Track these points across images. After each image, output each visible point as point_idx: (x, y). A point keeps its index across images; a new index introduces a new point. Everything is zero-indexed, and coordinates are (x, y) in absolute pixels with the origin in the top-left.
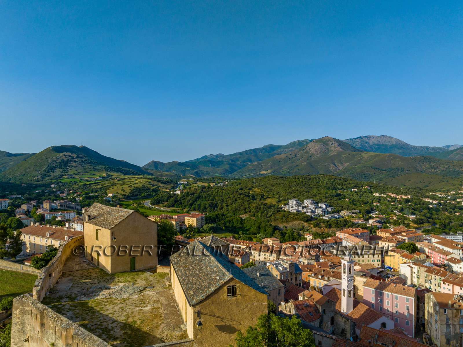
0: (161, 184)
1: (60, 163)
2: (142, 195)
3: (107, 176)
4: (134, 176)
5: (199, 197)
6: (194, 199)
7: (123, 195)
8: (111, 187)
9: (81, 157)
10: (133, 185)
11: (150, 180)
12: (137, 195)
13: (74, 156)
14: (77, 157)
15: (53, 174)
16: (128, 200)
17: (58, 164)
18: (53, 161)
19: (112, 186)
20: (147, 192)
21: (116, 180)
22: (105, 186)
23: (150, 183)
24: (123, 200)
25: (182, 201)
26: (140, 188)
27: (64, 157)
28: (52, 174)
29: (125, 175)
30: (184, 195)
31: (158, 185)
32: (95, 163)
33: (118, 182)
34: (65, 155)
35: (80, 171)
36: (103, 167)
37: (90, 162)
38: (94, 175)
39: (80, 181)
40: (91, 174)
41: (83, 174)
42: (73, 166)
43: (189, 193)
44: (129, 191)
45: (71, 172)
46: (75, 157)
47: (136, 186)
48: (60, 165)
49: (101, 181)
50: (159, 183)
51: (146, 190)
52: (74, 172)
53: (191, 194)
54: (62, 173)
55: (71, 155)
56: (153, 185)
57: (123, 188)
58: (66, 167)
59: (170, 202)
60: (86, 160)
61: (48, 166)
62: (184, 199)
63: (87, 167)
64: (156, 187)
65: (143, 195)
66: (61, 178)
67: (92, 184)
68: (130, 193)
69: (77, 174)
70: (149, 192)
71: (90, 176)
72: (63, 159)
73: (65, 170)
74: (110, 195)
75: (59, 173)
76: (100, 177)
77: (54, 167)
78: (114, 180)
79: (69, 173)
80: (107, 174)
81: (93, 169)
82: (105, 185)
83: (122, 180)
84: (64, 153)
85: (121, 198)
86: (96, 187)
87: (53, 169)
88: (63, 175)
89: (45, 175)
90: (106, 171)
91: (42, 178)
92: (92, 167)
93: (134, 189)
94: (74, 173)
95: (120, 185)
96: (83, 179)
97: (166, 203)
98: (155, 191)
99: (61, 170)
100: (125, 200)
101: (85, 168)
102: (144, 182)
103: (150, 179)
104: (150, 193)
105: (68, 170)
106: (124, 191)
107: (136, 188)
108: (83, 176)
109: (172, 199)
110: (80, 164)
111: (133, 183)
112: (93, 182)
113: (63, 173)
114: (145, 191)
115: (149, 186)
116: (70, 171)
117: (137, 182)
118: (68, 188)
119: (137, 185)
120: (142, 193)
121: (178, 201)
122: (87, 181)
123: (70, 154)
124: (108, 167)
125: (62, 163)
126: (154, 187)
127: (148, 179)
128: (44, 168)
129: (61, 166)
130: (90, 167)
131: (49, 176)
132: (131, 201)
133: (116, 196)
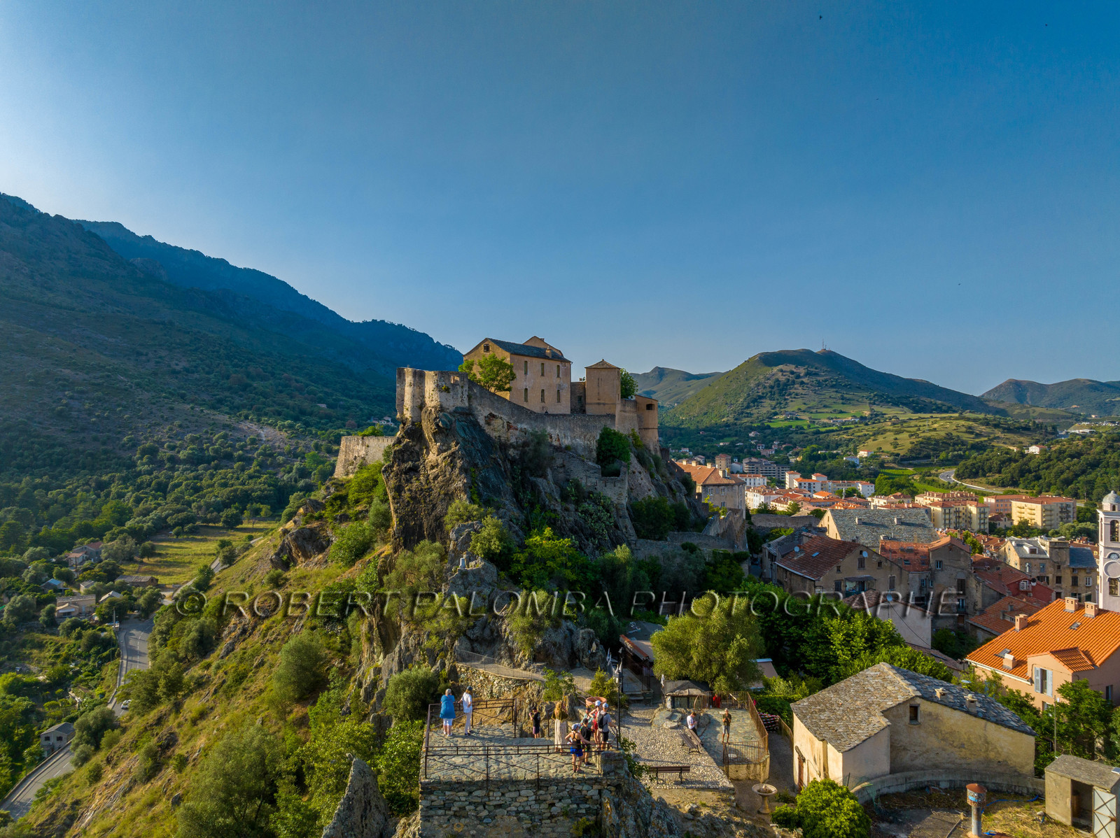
0: (1002, 433)
1: (772, 387)
2: (941, 457)
3: (871, 415)
4: (934, 415)
5: (1094, 465)
6: (1077, 468)
7: (892, 454)
8: (872, 438)
9: (816, 374)
10: (924, 432)
11: (971, 423)
12: (928, 457)
13: (802, 371)
14: (808, 374)
15: (757, 411)
16: (904, 466)
17: (769, 390)
18: (758, 385)
19: (874, 435)
20: (955, 450)
21: (890, 423)
22: (859, 436)
23: (970, 430)
24: (893, 465)
25: (1042, 473)
26: (937, 441)
27: (780, 374)
28: (754, 411)
29: (916, 411)
30: (1049, 457)
31: (992, 436)
32: (845, 386)
33: (891, 428)
34: (781, 371)
35: (812, 404)
36: (865, 394)
37: (834, 383)
38: (841, 412)
39: (809, 426)
40: (835, 411)
41: (819, 410)
42: (797, 395)
43: (1064, 452)
44: (910, 446)
45: (793, 406)
46: (802, 375)
47: (928, 435)
48: (771, 392)
49: (852, 426)
50: (996, 430)
51: (955, 444)
52: (800, 407)
53: (1072, 457)
54: (775, 408)
55: (795, 371)
56: (978, 435)
57: (896, 439)
58: (784, 395)
59: (1006, 473)
60: (826, 380)
61: (749, 395)
62: (1047, 468)
63: (827, 395)
64: (986, 439)
65: (943, 455)
66: (771, 418)
67: (833, 431)
68: (911, 451)
69: (804, 411)
70: (960, 450)
71: (833, 416)
72: (777, 380)
73: (781, 403)
74: (863, 454)
75: (769, 409)
76: (854, 417)
77: (759, 396)
78: (884, 424)
79: (789, 409)
80: (872, 410)
81: (842, 399)
82: (859, 434)
83: (904, 421)
84: (781, 367)
85: (888, 462)
86: (837, 438)
87: (756, 401)
88: (776, 414)
89: (742, 413)
90: (870, 403)
91: (736, 419)
92: (839, 395)
93: (922, 443)
94: (800, 409)
95: (892, 433)
96: (816, 421)
97: (997, 476)
98: (979, 448)
99: (774, 403)
100: (896, 466)
101: (823, 397)
102: (955, 427)
103: (975, 420)
104: (964, 452)
105: (786, 404)
106: (896, 445)
107: (929, 439)
108: (819, 416)
109: (1013, 465)
110: (813, 388)
111: (927, 428)
112: (834, 428)
113: (777, 410)
114: (951, 448)
115: (966, 437)
116: (791, 404)
117: (936, 426)
118: (779, 438)
119: (933, 433)
120: (942, 451)
121: (1030, 472)
122: (825, 425)
123: (792, 367)
124: (875, 395)
125: (776, 388)
126: (977, 440)
127: (968, 419)
128: (741, 400)
129: (772, 394)
130: (834, 395)
131: (749, 415)
132: (911, 469)
133: (877, 456)
